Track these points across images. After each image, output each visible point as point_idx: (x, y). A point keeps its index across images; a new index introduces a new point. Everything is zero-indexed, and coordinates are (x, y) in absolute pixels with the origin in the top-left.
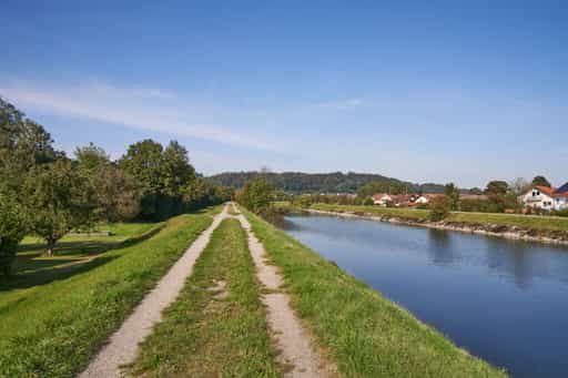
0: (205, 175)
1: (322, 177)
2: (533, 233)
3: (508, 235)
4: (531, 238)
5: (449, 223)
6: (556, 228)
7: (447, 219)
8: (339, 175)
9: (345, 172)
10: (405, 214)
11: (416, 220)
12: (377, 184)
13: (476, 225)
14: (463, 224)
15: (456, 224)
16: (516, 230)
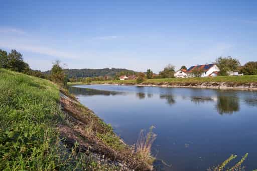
0: (42, 71)
1: (100, 71)
2: (171, 84)
3: (163, 86)
4: (171, 86)
5: (143, 84)
6: (179, 82)
7: (143, 82)
8: (107, 69)
9: (110, 68)
10: (128, 82)
11: (131, 84)
12: (123, 72)
13: (152, 84)
14: (148, 83)
15: (146, 84)
16: (166, 84)
